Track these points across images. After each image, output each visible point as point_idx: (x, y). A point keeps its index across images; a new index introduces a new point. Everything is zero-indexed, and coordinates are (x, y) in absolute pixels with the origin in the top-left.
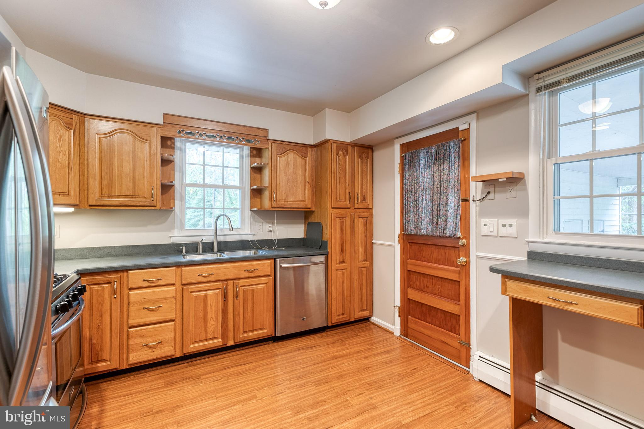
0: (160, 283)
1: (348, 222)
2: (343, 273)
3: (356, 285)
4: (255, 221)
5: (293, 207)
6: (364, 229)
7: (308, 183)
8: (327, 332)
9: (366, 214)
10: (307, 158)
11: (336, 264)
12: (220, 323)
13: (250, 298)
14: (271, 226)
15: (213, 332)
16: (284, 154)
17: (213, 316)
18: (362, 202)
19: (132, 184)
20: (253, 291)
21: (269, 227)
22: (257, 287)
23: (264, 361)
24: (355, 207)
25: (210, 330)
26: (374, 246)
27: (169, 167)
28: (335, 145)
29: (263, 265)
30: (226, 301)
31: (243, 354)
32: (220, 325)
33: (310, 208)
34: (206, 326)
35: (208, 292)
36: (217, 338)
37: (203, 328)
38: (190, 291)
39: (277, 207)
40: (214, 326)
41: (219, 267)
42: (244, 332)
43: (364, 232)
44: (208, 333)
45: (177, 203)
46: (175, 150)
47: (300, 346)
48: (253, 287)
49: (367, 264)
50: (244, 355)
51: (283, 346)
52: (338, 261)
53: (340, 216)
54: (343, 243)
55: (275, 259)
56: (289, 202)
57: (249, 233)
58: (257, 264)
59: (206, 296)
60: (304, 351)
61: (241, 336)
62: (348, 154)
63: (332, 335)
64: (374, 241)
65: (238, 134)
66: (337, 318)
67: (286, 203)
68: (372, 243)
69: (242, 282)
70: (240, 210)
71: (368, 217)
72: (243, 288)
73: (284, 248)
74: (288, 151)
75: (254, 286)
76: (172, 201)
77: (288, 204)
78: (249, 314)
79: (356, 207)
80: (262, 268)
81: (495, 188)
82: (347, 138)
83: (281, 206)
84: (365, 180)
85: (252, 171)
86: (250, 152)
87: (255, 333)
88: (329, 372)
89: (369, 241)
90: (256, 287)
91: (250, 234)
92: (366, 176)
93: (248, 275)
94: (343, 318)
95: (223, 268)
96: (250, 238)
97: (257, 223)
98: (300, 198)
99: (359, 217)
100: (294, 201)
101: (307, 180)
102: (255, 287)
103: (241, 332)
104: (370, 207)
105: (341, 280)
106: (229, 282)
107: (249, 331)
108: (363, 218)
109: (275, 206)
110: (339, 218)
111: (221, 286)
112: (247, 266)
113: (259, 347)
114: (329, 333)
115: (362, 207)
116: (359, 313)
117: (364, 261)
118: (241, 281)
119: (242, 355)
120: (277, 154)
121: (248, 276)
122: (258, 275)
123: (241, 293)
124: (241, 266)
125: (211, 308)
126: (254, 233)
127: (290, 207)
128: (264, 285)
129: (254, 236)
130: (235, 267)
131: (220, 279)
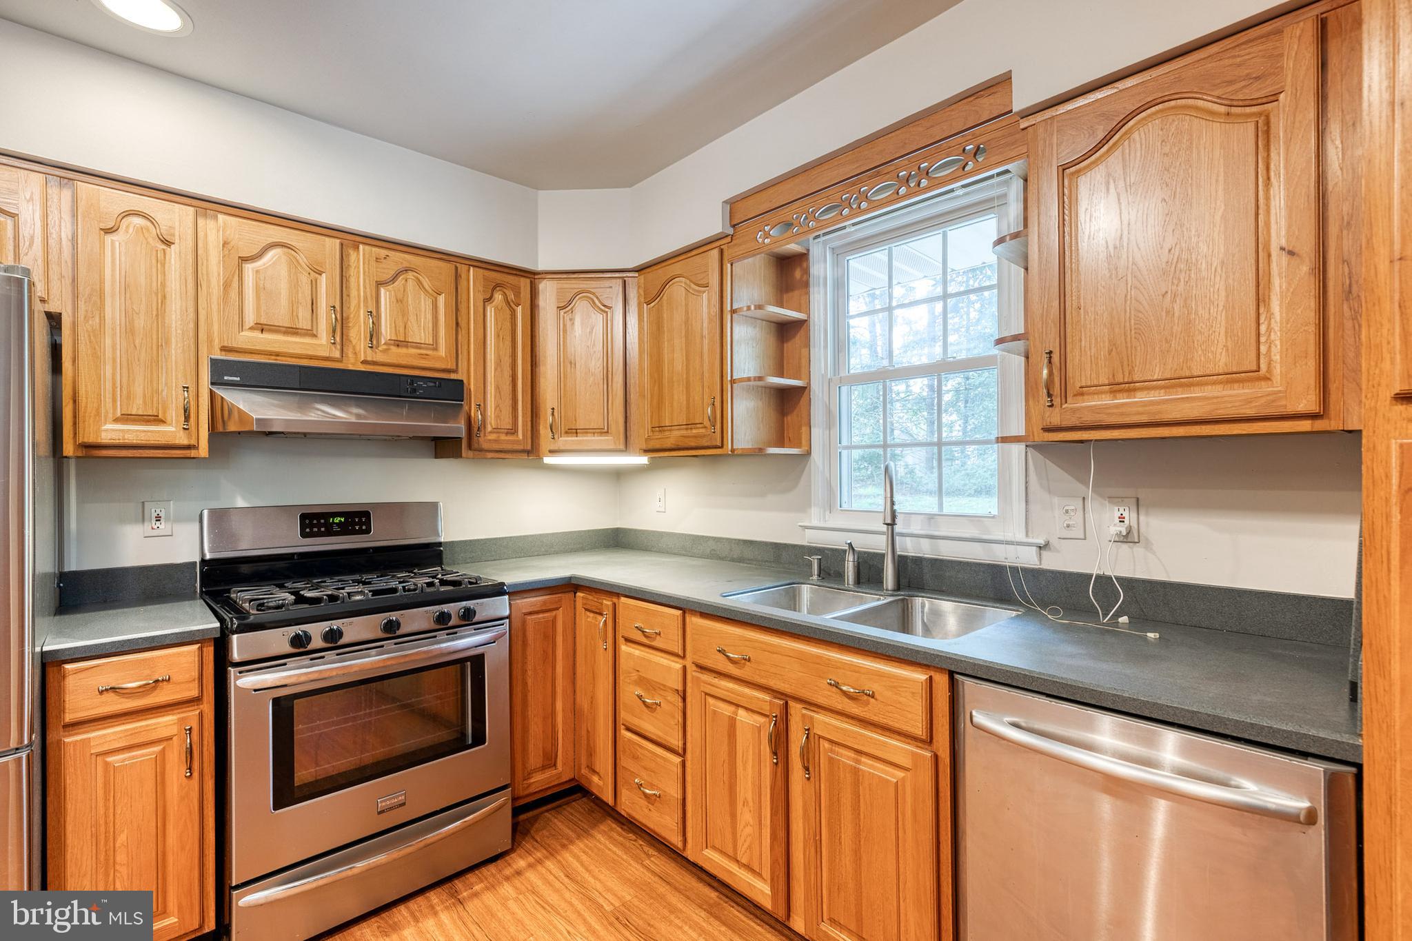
0: (658, 643)
4: (1050, 491)
12: (769, 831)
13: (847, 799)
15: (750, 847)
16: (1100, 150)
17: (749, 796)
19: (685, 397)
20: (856, 772)
21: (1116, 518)
22: (875, 769)
25: (743, 839)
27: (798, 340)
29: (896, 684)
30: (780, 768)
32: (768, 840)
34: (733, 816)
35: (741, 712)
36: (759, 876)
37: (728, 819)
38: (702, 689)
39: (1065, 423)
41: (763, 643)
44: (740, 843)
45: (817, 434)
46: (811, 290)
48: (860, 763)
55: (951, 674)
56: (1139, 395)
57: (1021, 536)
58: (870, 672)
59: (732, 722)
61: (822, 927)
65: (902, 161)
69: (821, 722)
72: (827, 745)
75: (861, 759)
76: (804, 429)
77: (1136, 406)
80: (889, 693)
83: (1089, 418)
90: (870, 767)
91: (1019, 544)
93: (839, 702)
96: (1027, 558)
97: (1056, 500)
98: (1222, 361)
100: (1177, 382)
101: (1278, 237)
102: (865, 765)
103: (826, 911)
106: (791, 703)
109: (1056, 420)
111: (766, 709)
112: (835, 666)
118: (820, 716)
120: (1065, 167)
121: (839, 707)
122: (877, 719)
123: (823, 762)
124: (817, 661)
125: (745, 769)
126: (1041, 541)
127: (1145, 418)
128: (900, 774)
129: (1044, 553)
130: (801, 658)
131: (763, 681)
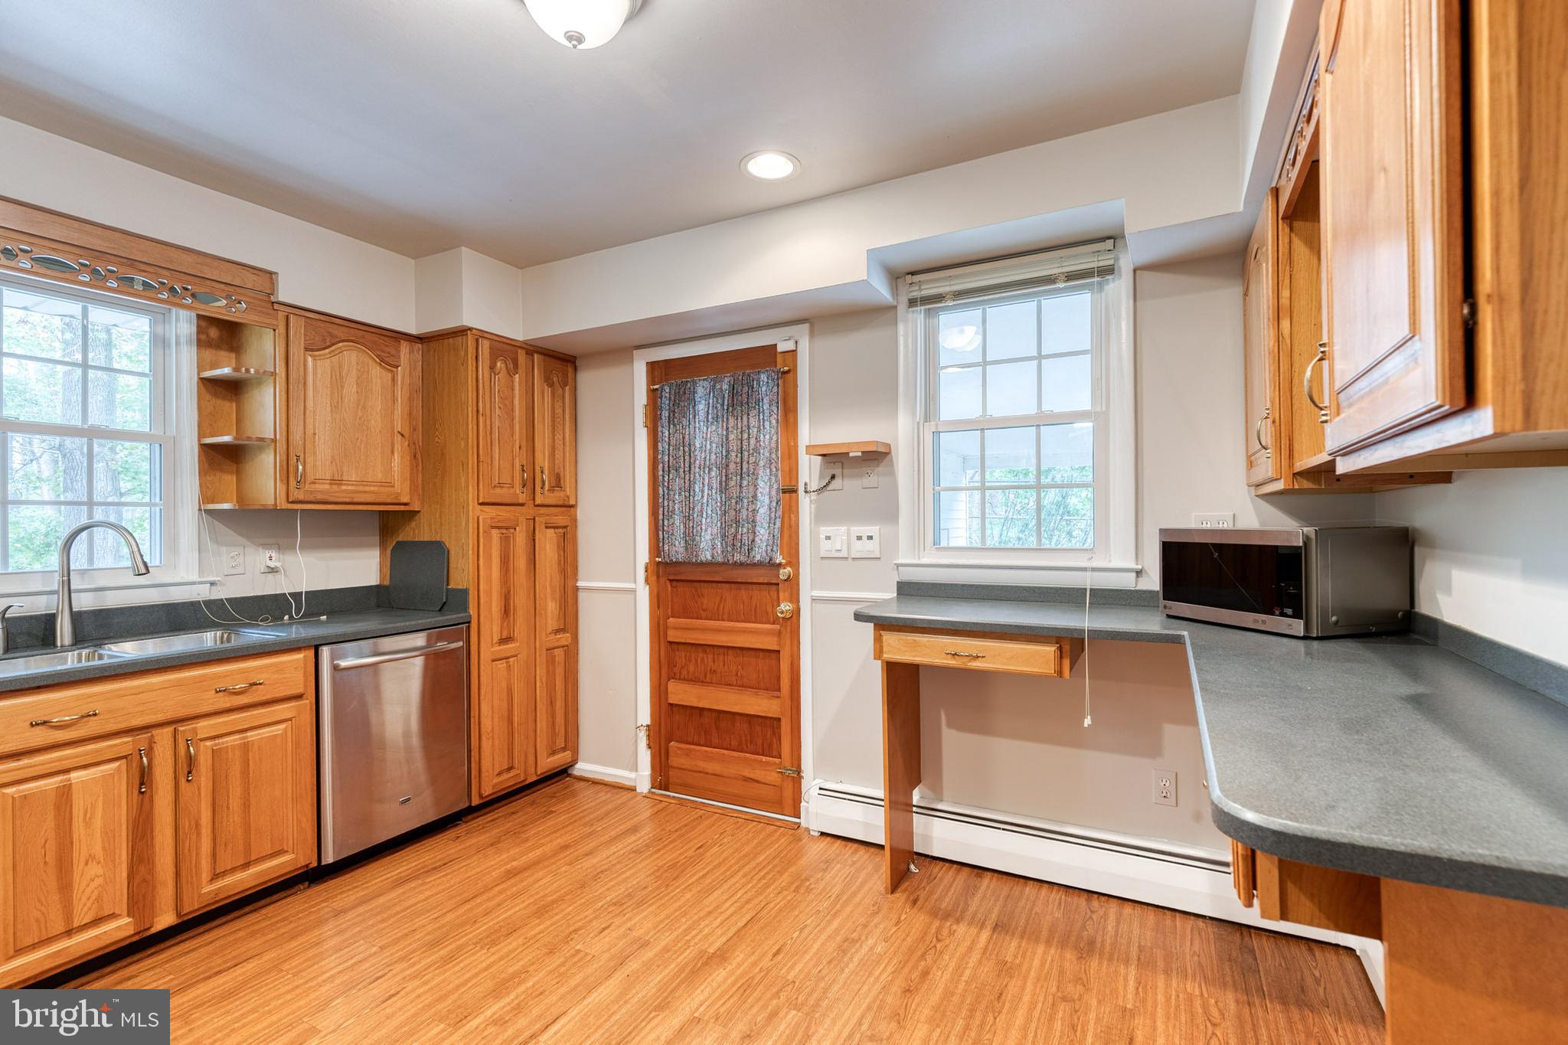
1: (520, 538)
2: (509, 667)
3: (541, 693)
4: (217, 542)
5: (356, 500)
6: (559, 555)
7: (400, 437)
8: (466, 822)
9: (561, 520)
10: (397, 367)
11: (492, 645)
12: (124, 866)
13: (236, 770)
14: (273, 555)
15: (96, 900)
16: (327, 351)
17: (96, 851)
18: (552, 489)
20: (246, 747)
21: (264, 557)
22: (263, 733)
23: (301, 939)
24: (537, 503)
25: (84, 899)
26: (581, 595)
28: (485, 346)
29: (279, 669)
30: (147, 795)
31: (211, 942)
32: (125, 874)
33: (406, 504)
34: (66, 889)
35: (75, 775)
36: (113, 916)
37: (55, 898)
39: (307, 499)
40: (99, 881)
41: (121, 689)
42: (215, 876)
43: (559, 564)
44: (77, 910)
47: (402, 875)
48: (247, 737)
49: (565, 638)
50: (218, 944)
51: (350, 887)
52: (496, 639)
53: (500, 524)
54: (509, 592)
55: (317, 648)
56: (344, 487)
57: (195, 577)
58: (257, 668)
59: (64, 791)
60: (420, 882)
61: (204, 891)
62: (520, 371)
63: (483, 828)
64: (580, 584)
65: (167, 273)
66: (495, 781)
67: (335, 487)
68: (577, 589)
69: (204, 727)
70: (158, 509)
71: (566, 527)
72: (208, 743)
73: (324, 618)
74: (341, 344)
75: (249, 734)
77: (344, 492)
78: (234, 818)
79: (538, 501)
80: (275, 676)
81: (842, 468)
82: (517, 331)
83: (319, 497)
84: (559, 437)
85: (204, 391)
86: (194, 329)
87: (253, 870)
88: (509, 909)
89: (570, 584)
90: (255, 735)
91: (199, 583)
92: (561, 427)
93: (226, 702)
94: (508, 779)
95: (134, 691)
96: (200, 593)
97: (224, 549)
98: (380, 476)
99: (546, 527)
100: (362, 482)
101: (398, 427)
102: (251, 736)
103: (205, 876)
104: (572, 502)
105: (504, 684)
106: (156, 732)
107: (234, 870)
108: (554, 528)
109: (301, 497)
110: (497, 531)
111: (127, 750)
112: (225, 676)
113: (264, 911)
114: (474, 824)
115: (553, 503)
116: (549, 760)
117: (557, 631)
118: (202, 724)
119: (210, 948)
120: (306, 349)
121: (228, 705)
122: (264, 698)
123: (204, 762)
124: (203, 679)
125: (88, 825)
126: (211, 579)
127: (348, 500)
128: (283, 726)
129: (213, 588)
130: (179, 684)
131: (123, 725)
